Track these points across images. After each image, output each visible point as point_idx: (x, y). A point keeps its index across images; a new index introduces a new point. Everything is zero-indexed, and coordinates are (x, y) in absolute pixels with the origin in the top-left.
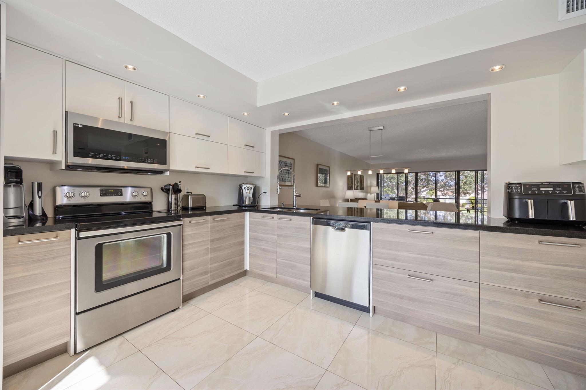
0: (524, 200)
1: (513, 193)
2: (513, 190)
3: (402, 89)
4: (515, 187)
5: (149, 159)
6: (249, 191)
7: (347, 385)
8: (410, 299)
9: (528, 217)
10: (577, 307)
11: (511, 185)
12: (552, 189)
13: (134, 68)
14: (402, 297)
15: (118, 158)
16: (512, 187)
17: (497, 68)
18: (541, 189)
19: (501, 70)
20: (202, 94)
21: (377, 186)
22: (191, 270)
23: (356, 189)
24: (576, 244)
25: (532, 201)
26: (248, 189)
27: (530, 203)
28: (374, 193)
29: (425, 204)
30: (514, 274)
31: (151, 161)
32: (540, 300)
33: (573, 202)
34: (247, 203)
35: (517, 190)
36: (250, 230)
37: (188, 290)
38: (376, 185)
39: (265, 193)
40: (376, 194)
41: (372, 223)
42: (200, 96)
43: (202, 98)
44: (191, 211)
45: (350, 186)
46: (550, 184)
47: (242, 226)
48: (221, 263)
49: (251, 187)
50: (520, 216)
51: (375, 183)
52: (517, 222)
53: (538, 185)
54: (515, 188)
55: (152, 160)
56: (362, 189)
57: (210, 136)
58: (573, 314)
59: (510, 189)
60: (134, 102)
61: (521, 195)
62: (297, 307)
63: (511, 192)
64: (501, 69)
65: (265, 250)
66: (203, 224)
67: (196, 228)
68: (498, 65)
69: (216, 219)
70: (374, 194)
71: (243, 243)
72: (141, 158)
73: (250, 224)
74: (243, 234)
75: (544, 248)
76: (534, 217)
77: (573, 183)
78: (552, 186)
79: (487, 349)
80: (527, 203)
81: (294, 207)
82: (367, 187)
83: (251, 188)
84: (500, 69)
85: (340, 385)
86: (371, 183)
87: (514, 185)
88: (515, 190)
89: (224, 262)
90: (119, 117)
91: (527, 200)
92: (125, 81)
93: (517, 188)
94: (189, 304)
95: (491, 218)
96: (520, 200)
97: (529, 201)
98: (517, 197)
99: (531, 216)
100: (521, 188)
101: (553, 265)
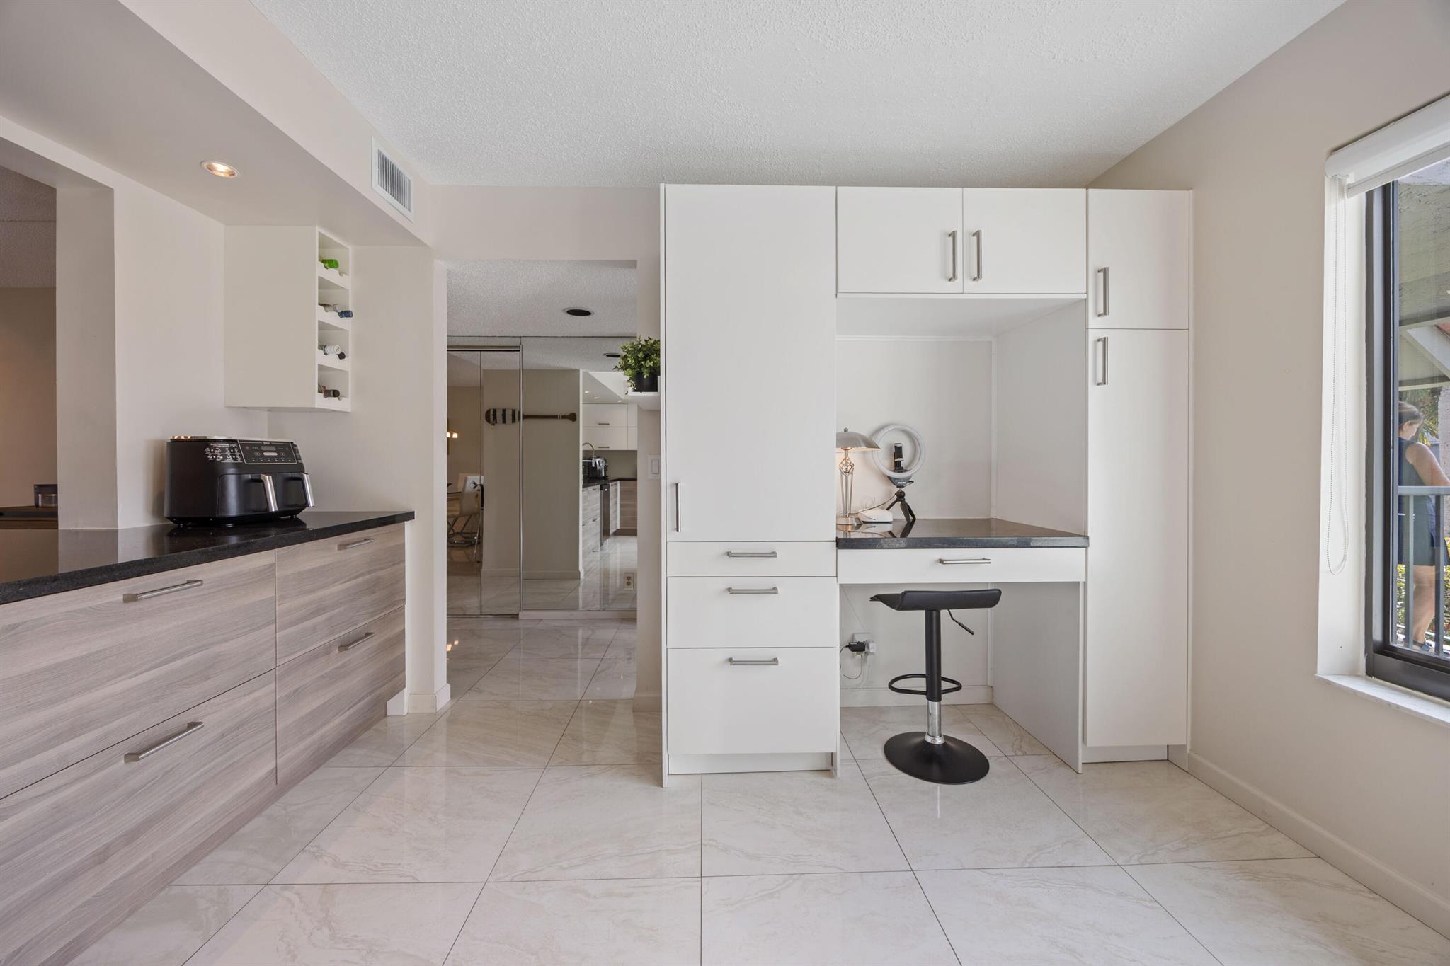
1: (218, 460)
2: (226, 455)
4: (230, 449)
9: (268, 510)
10: (367, 635)
11: (220, 445)
12: (276, 454)
16: (223, 450)
17: (221, 169)
18: (265, 454)
19: (228, 178)
24: (366, 540)
25: (271, 477)
27: (268, 481)
30: (316, 620)
32: (340, 648)
33: (306, 476)
35: (235, 455)
46: (271, 444)
50: (241, 509)
52: (231, 525)
54: (230, 452)
59: (219, 454)
61: (237, 466)
63: (222, 460)
64: (231, 175)
76: (277, 510)
77: (291, 443)
78: (274, 448)
80: (260, 481)
84: (227, 176)
87: (227, 445)
88: (232, 456)
91: (258, 476)
93: (234, 452)
95: (116, 531)
96: (239, 475)
97: (267, 477)
98: (232, 471)
99: (274, 508)
100: (239, 451)
101: (348, 581)
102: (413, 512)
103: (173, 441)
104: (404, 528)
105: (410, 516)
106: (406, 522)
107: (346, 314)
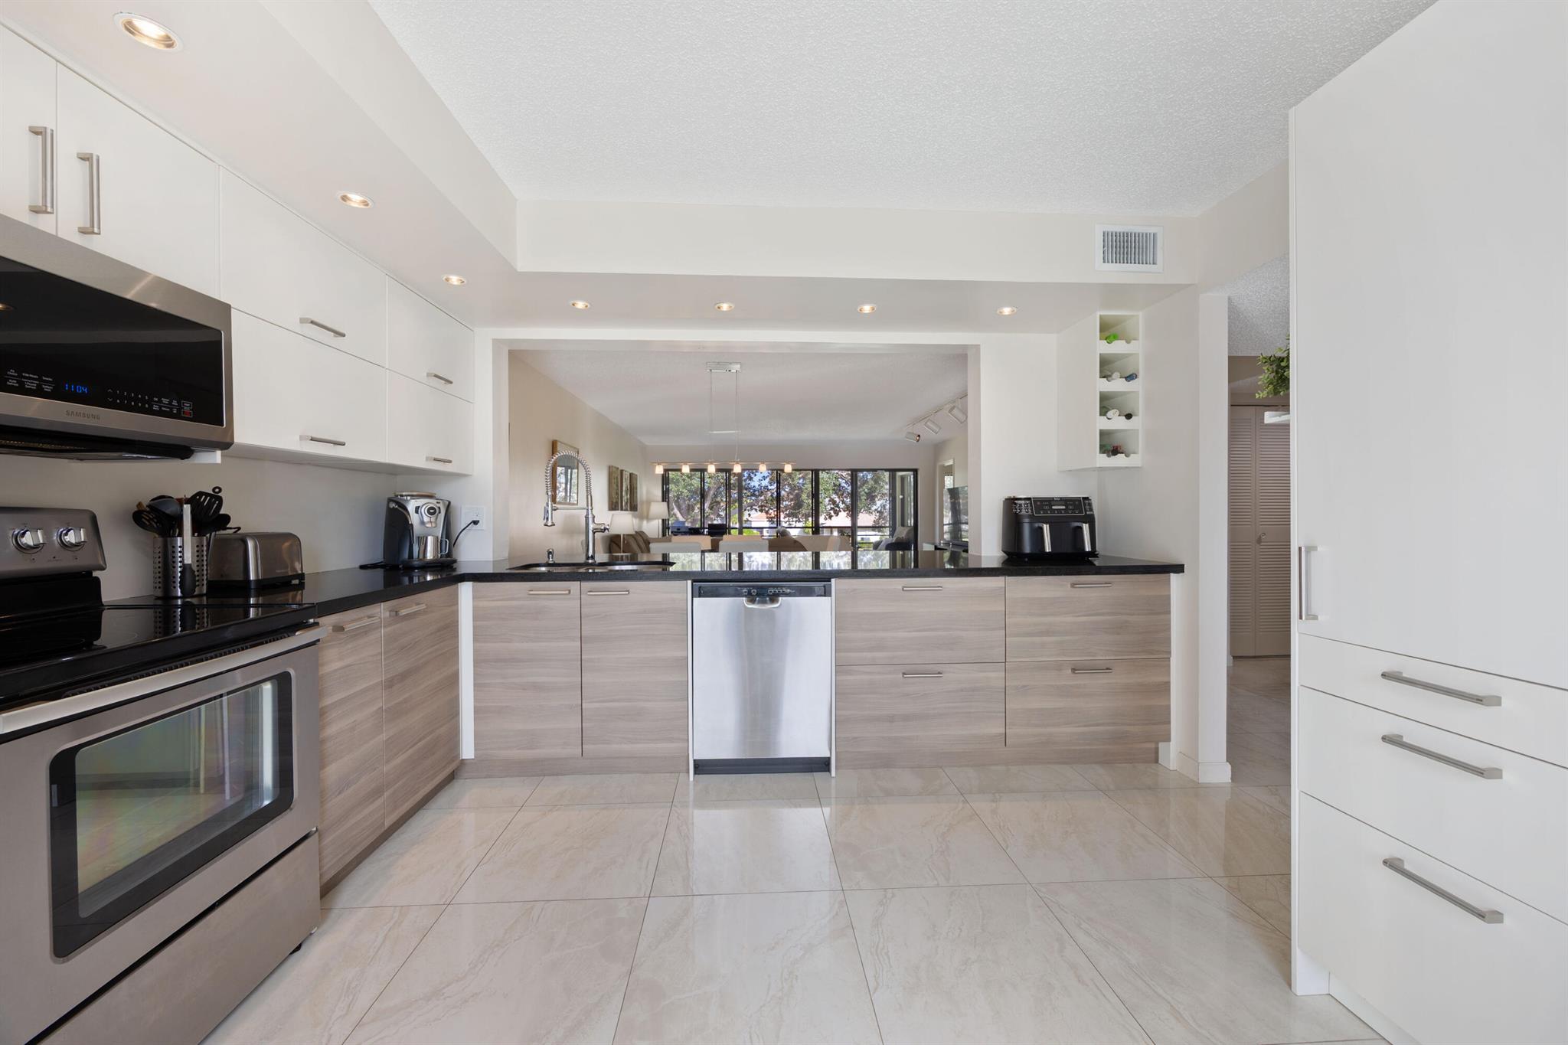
0: (1036, 525)
1: (1021, 513)
2: (1022, 509)
3: (867, 309)
4: (1025, 504)
5: (166, 401)
6: (433, 519)
7: (894, 895)
8: (906, 718)
9: (1044, 550)
10: (1107, 669)
11: (1019, 502)
12: (1064, 507)
13: (168, 38)
14: (891, 719)
15: (47, 388)
16: (1021, 505)
17: (1007, 311)
18: (1053, 507)
20: (356, 193)
21: (663, 501)
22: (340, 793)
23: (624, 508)
24: (1106, 583)
25: (1048, 526)
26: (432, 511)
27: (1046, 528)
28: (658, 519)
29: (798, 540)
30: (1045, 639)
31: (171, 409)
32: (1074, 670)
33: (1087, 525)
34: (430, 556)
35: (1028, 510)
36: (477, 638)
37: (335, 860)
38: (660, 498)
39: (476, 523)
40: (660, 521)
41: (833, 580)
42: (349, 199)
43: (356, 205)
44: (257, 596)
45: (614, 501)
46: (1061, 499)
47: (450, 629)
48: (411, 751)
49: (438, 505)
50: (1031, 550)
51: (659, 493)
52: (1026, 560)
53: (1050, 501)
54: (1026, 506)
55: (175, 403)
56: (633, 508)
57: (346, 334)
58: (1101, 680)
59: (1014, 508)
60: (100, 158)
61: (1031, 517)
62: (675, 806)
63: (1015, 512)
64: (1013, 313)
65: (537, 687)
66: (366, 633)
67: (349, 646)
68: (1008, 306)
69: (403, 612)
70: (657, 521)
71: (454, 680)
72: (136, 395)
73: (475, 618)
74: (454, 654)
75: (1077, 593)
76: (1051, 550)
77: (1083, 498)
78: (1064, 503)
79: (1010, 767)
80: (1041, 529)
81: (590, 561)
82: (642, 502)
83: (439, 508)
84: (1011, 314)
85: (884, 901)
86: (648, 492)
87: (1023, 502)
88: (1026, 510)
89: (416, 747)
90: (35, 210)
91: (1040, 525)
92: (57, 61)
93: (1029, 506)
94: (336, 911)
95: (980, 557)
96: (1031, 523)
97: (1045, 525)
98: (1027, 520)
99: (1048, 549)
100: (1031, 506)
101: (1085, 616)
102: (1183, 565)
103: (1006, 499)
104: (1169, 579)
105: (1179, 569)
106: (1172, 574)
107: (1130, 377)
